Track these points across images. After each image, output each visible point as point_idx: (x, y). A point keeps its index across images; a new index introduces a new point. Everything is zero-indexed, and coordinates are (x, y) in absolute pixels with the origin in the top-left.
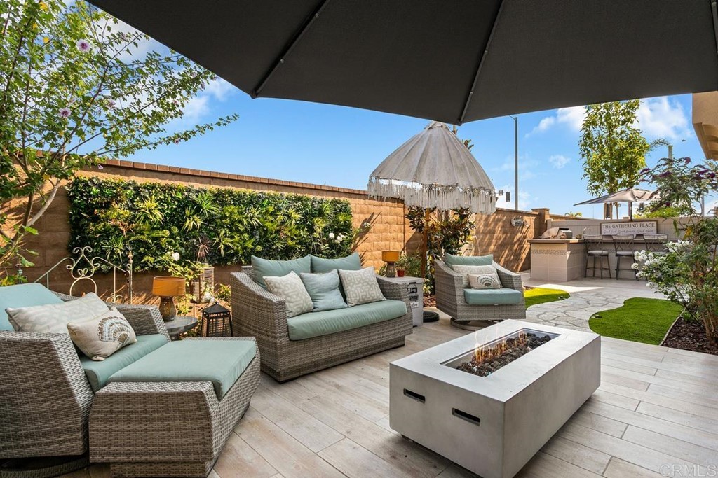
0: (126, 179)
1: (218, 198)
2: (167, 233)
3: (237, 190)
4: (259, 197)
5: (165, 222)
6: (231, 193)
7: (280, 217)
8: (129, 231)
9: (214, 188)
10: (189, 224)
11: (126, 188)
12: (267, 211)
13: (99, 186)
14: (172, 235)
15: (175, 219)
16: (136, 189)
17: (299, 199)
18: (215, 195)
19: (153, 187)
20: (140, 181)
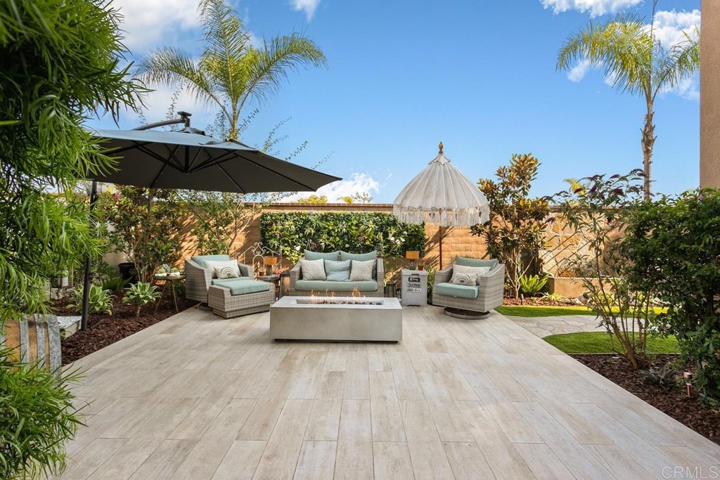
0: (282, 211)
1: (324, 218)
2: (297, 236)
3: (335, 212)
4: (349, 215)
5: (296, 230)
6: (332, 214)
7: (362, 227)
8: (280, 235)
9: (323, 212)
10: (307, 231)
11: (281, 215)
12: (352, 224)
13: (271, 216)
14: (299, 237)
15: (301, 230)
16: (285, 216)
17: (378, 215)
18: (323, 216)
19: (292, 214)
20: (287, 212)
